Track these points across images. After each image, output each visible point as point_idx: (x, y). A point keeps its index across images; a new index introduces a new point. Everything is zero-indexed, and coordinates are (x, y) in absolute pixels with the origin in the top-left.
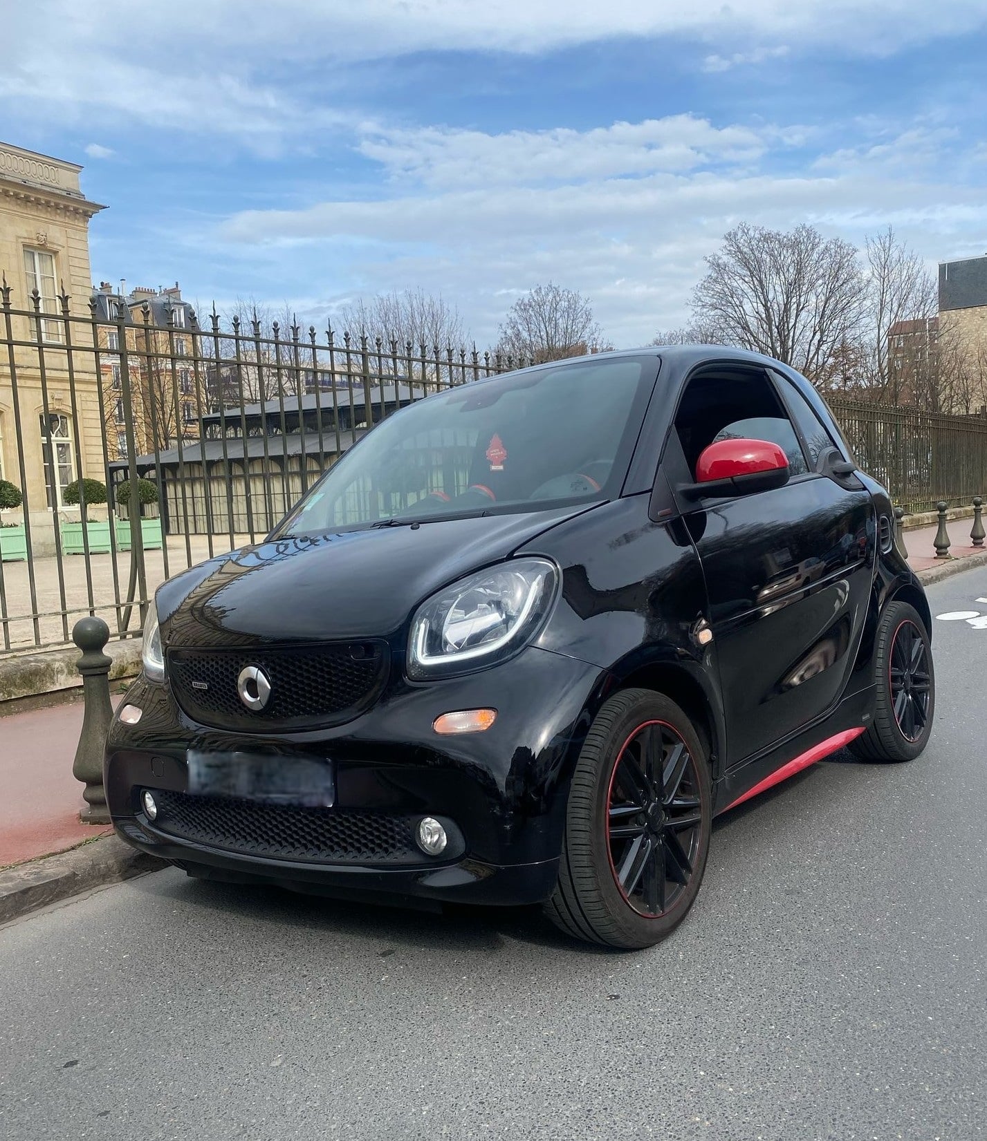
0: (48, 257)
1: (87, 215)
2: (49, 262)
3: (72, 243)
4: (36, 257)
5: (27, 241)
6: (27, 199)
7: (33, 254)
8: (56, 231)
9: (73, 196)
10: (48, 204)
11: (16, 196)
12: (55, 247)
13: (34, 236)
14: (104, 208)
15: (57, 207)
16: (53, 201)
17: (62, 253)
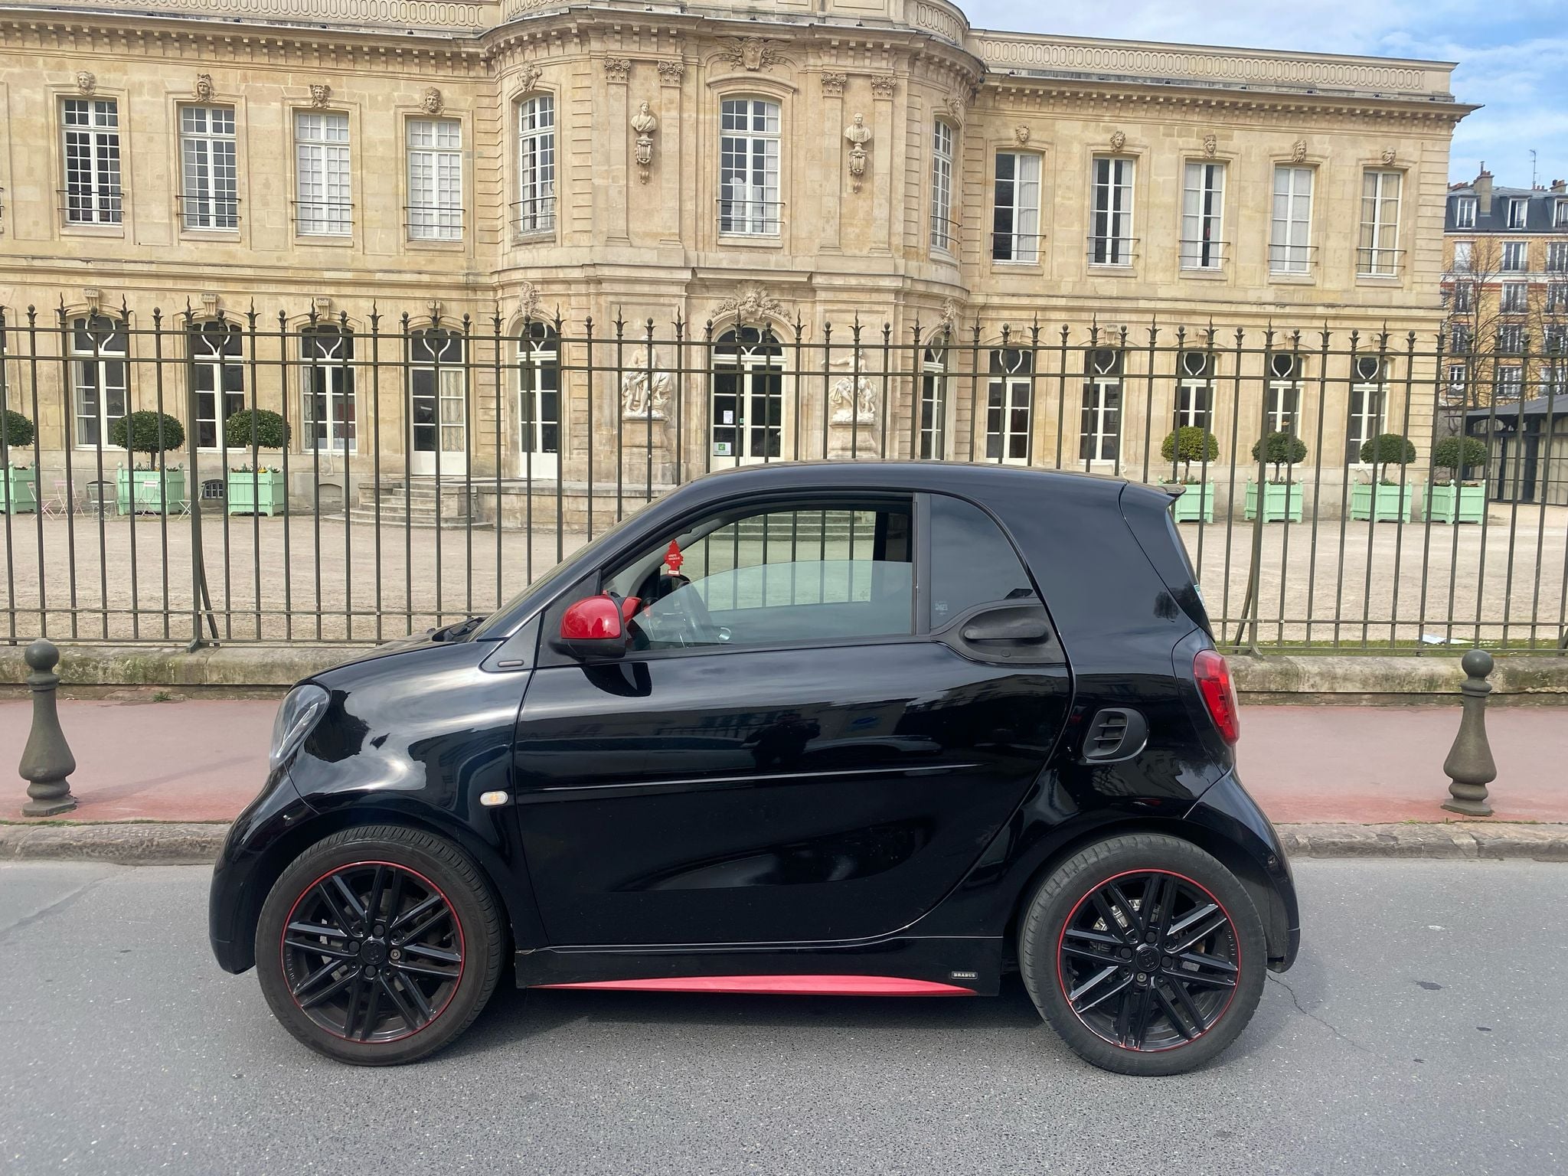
0: (1396, 177)
1: (1452, 121)
2: (1396, 182)
3: (1427, 157)
4: (1380, 179)
5: (1370, 162)
6: (1377, 114)
7: (1376, 176)
8: (1408, 146)
9: (1439, 101)
10: (1402, 116)
11: (1364, 113)
12: (1404, 165)
13: (1379, 156)
14: (1477, 107)
15: (1414, 117)
16: (1409, 111)
17: (1413, 171)
